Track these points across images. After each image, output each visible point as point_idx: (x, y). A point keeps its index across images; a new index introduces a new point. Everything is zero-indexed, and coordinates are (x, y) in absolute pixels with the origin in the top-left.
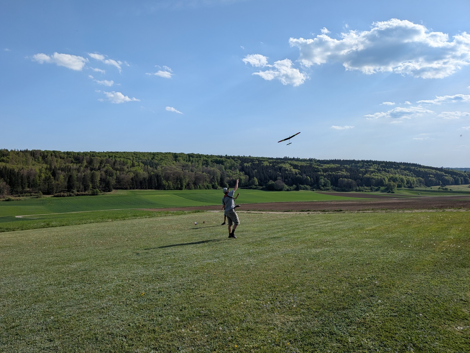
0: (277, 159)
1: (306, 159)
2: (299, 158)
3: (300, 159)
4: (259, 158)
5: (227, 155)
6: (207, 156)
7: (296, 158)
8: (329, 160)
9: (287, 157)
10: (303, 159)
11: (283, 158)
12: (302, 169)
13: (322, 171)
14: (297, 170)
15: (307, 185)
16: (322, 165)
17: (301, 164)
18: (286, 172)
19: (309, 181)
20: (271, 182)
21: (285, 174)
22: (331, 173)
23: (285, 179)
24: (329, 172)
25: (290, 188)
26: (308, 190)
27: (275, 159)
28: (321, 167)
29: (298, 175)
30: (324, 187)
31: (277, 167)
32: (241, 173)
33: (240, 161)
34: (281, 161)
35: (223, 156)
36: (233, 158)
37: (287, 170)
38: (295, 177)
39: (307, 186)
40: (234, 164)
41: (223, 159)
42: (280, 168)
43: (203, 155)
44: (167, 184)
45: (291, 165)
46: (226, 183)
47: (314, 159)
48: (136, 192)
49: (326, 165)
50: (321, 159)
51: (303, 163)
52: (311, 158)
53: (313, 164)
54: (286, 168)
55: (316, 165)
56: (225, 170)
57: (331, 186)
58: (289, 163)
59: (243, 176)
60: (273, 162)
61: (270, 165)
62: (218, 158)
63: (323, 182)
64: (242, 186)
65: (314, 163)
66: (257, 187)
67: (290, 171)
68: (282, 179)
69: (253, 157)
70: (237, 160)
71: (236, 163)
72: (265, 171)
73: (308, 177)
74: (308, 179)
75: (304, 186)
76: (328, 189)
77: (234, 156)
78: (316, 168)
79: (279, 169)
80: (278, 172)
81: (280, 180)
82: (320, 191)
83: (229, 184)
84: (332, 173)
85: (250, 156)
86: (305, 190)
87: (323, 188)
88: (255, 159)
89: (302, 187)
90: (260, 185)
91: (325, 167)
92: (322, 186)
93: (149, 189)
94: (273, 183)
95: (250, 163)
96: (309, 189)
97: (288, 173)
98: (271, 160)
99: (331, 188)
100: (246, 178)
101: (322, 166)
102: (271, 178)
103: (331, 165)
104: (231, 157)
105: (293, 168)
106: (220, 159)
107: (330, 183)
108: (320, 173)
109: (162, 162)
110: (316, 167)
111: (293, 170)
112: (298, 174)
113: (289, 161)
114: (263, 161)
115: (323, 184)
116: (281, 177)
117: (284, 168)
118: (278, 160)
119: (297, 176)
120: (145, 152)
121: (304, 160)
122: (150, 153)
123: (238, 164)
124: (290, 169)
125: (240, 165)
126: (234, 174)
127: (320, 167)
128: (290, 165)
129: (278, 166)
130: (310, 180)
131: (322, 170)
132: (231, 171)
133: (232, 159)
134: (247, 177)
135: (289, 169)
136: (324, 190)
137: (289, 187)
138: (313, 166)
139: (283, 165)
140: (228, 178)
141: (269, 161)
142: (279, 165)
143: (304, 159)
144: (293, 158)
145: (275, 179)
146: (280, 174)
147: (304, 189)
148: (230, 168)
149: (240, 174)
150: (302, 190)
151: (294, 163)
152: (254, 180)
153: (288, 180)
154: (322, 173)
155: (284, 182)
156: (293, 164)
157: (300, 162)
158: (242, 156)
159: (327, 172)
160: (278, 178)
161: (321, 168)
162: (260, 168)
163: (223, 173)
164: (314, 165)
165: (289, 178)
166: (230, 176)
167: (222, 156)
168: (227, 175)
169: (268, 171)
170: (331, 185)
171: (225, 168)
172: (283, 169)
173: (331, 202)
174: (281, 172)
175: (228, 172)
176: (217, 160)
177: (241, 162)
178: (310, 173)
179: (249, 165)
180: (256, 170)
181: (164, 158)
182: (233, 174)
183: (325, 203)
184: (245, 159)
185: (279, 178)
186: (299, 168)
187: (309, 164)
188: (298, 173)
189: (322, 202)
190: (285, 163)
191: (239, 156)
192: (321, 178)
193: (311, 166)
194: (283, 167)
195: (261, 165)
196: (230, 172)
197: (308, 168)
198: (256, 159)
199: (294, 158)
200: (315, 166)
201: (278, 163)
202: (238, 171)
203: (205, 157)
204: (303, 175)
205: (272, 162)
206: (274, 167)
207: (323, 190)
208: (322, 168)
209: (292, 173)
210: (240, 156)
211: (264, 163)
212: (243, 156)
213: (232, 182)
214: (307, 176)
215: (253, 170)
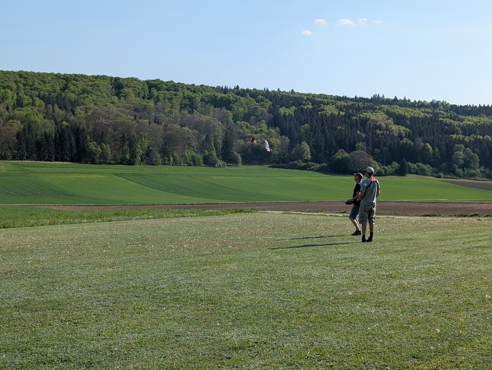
0: (356, 99)
1: (425, 101)
2: (407, 99)
3: (409, 101)
4: (314, 96)
5: (238, 86)
6: (192, 88)
7: (401, 100)
8: (478, 106)
9: (381, 96)
10: (417, 101)
11: (370, 98)
12: (415, 125)
13: (460, 132)
14: (404, 128)
15: (424, 164)
16: (461, 117)
17: (412, 114)
18: (378, 132)
19: (430, 154)
20: (341, 154)
21: (374, 135)
22: (481, 137)
23: (374, 147)
24: (477, 135)
25: (384, 168)
26: (426, 175)
27: (352, 100)
28: (458, 122)
29: (405, 140)
30: (463, 170)
31: (356, 119)
32: (272, 131)
33: (270, 102)
34: (365, 106)
35: (231, 90)
36: (254, 94)
37: (380, 127)
38: (398, 143)
39: (424, 166)
40: (256, 108)
41: (231, 96)
42: (364, 122)
43: (182, 86)
44: (99, 149)
45: (390, 115)
46: (236, 153)
47: (443, 104)
48: (27, 167)
49: (470, 118)
50: (458, 104)
51: (417, 110)
52: (437, 100)
53: (441, 114)
54: (377, 122)
55: (447, 117)
56: (235, 122)
57: (480, 167)
58: (383, 111)
59: (277, 137)
60: (347, 106)
61: (339, 113)
62: (217, 94)
63: (461, 157)
64: (273, 162)
65: (442, 112)
66: (308, 164)
67: (386, 130)
68: (367, 147)
69: (300, 94)
70: (262, 101)
71: (260, 108)
72: (328, 128)
73: (428, 144)
74: (428, 150)
75: (418, 166)
76: (473, 175)
77: (254, 89)
78: (446, 124)
79: (361, 125)
80: (358, 132)
81: (363, 149)
82: (454, 178)
83: (242, 156)
84: (483, 136)
85: (292, 91)
86: (420, 174)
87: (461, 170)
88: (305, 98)
89: (411, 169)
90: (315, 159)
91: (469, 122)
92: (459, 168)
93: (56, 160)
94: (347, 157)
95: (294, 108)
96: (430, 174)
97: (381, 134)
98: (343, 103)
99: (481, 172)
100: (283, 144)
101: (462, 120)
102: (341, 144)
103: (483, 119)
104: (248, 91)
105: (394, 123)
106: (223, 95)
107: (478, 160)
108: (456, 137)
109: (87, 97)
110: (448, 121)
111: (394, 127)
112: (406, 137)
113: (383, 106)
114: (325, 104)
115: (461, 162)
116: (365, 143)
117: (373, 121)
118: (358, 101)
119: (402, 142)
120: (46, 72)
121: (421, 105)
122: (58, 76)
123: (266, 110)
124: (387, 125)
125: (269, 113)
126: (256, 133)
127: (456, 123)
128: (386, 116)
129: (360, 117)
130: (431, 151)
131: (462, 130)
132: (249, 125)
133: (251, 96)
134: (285, 140)
135: (383, 125)
136: (464, 177)
137: (382, 167)
138: (440, 119)
139: (371, 116)
140: (240, 140)
141: (339, 103)
142: (361, 115)
143: (419, 101)
144: (393, 98)
145: (351, 148)
146: (364, 135)
147: (417, 173)
148: (246, 118)
149: (270, 132)
150: (413, 175)
151: (396, 110)
152: (302, 149)
153: (381, 151)
154: (461, 136)
155: (373, 154)
156: (394, 113)
157: (410, 109)
158: (273, 91)
159: (473, 135)
160: (357, 144)
161: (459, 125)
162: (316, 121)
163: (229, 129)
164: (443, 118)
165: (384, 146)
166: (246, 137)
167: (226, 89)
168: (239, 133)
169: (335, 129)
170: (481, 164)
171: (235, 119)
172: (370, 124)
173: (480, 203)
174: (364, 132)
175: (241, 127)
176: (216, 97)
177: (273, 105)
178: (434, 135)
179: (290, 111)
180: (306, 125)
181: (90, 89)
182: (252, 133)
183: (467, 206)
184: (282, 99)
185: (360, 144)
186: (408, 122)
187: (431, 113)
188: (406, 134)
189: (461, 203)
190: (374, 110)
191: (267, 90)
192: (459, 149)
193: (435, 118)
194: (369, 119)
195: (320, 113)
196: (247, 127)
197: (429, 125)
198: (308, 99)
199: (396, 99)
200: (445, 119)
201: (359, 109)
202: (264, 126)
203: (188, 89)
204: (416, 141)
205: (344, 106)
206: (349, 118)
207: (460, 177)
208: (461, 124)
209: (391, 133)
210: (270, 90)
211: (327, 108)
212: (276, 90)
213: (250, 150)
214: (425, 142)
215: (302, 124)
